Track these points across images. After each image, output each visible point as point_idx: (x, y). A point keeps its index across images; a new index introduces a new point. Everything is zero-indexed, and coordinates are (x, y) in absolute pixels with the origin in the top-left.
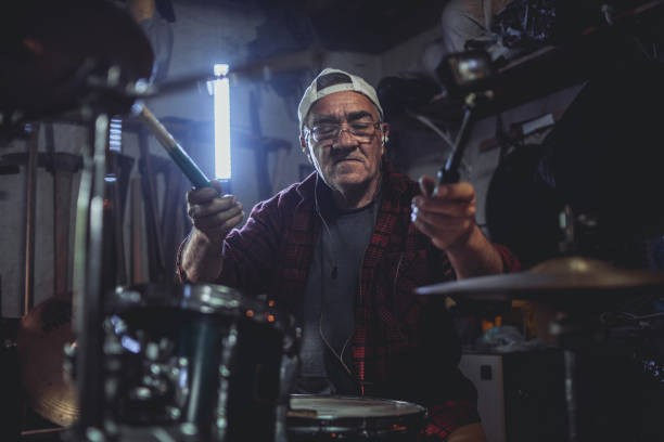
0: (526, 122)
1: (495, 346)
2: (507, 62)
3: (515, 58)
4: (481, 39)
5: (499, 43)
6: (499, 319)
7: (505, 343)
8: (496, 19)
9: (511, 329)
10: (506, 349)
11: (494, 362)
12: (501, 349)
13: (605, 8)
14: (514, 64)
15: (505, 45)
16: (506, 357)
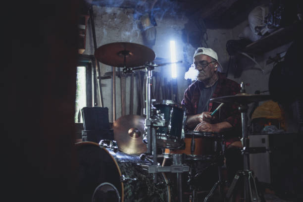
0: (282, 53)
1: (267, 132)
2: (269, 33)
3: (272, 32)
4: (261, 26)
5: (267, 27)
6: (270, 124)
7: (271, 131)
8: (266, 18)
9: (274, 127)
10: (271, 133)
11: (266, 137)
12: (269, 133)
13: (298, 15)
14: (272, 34)
15: (268, 28)
16: (270, 135)
